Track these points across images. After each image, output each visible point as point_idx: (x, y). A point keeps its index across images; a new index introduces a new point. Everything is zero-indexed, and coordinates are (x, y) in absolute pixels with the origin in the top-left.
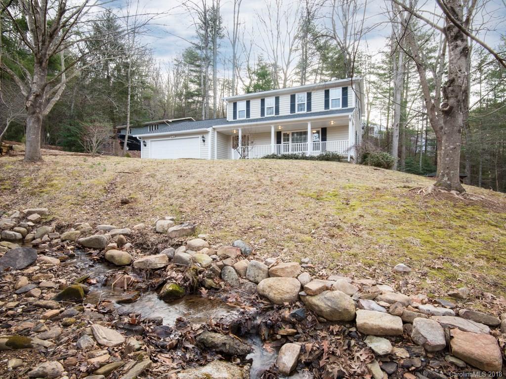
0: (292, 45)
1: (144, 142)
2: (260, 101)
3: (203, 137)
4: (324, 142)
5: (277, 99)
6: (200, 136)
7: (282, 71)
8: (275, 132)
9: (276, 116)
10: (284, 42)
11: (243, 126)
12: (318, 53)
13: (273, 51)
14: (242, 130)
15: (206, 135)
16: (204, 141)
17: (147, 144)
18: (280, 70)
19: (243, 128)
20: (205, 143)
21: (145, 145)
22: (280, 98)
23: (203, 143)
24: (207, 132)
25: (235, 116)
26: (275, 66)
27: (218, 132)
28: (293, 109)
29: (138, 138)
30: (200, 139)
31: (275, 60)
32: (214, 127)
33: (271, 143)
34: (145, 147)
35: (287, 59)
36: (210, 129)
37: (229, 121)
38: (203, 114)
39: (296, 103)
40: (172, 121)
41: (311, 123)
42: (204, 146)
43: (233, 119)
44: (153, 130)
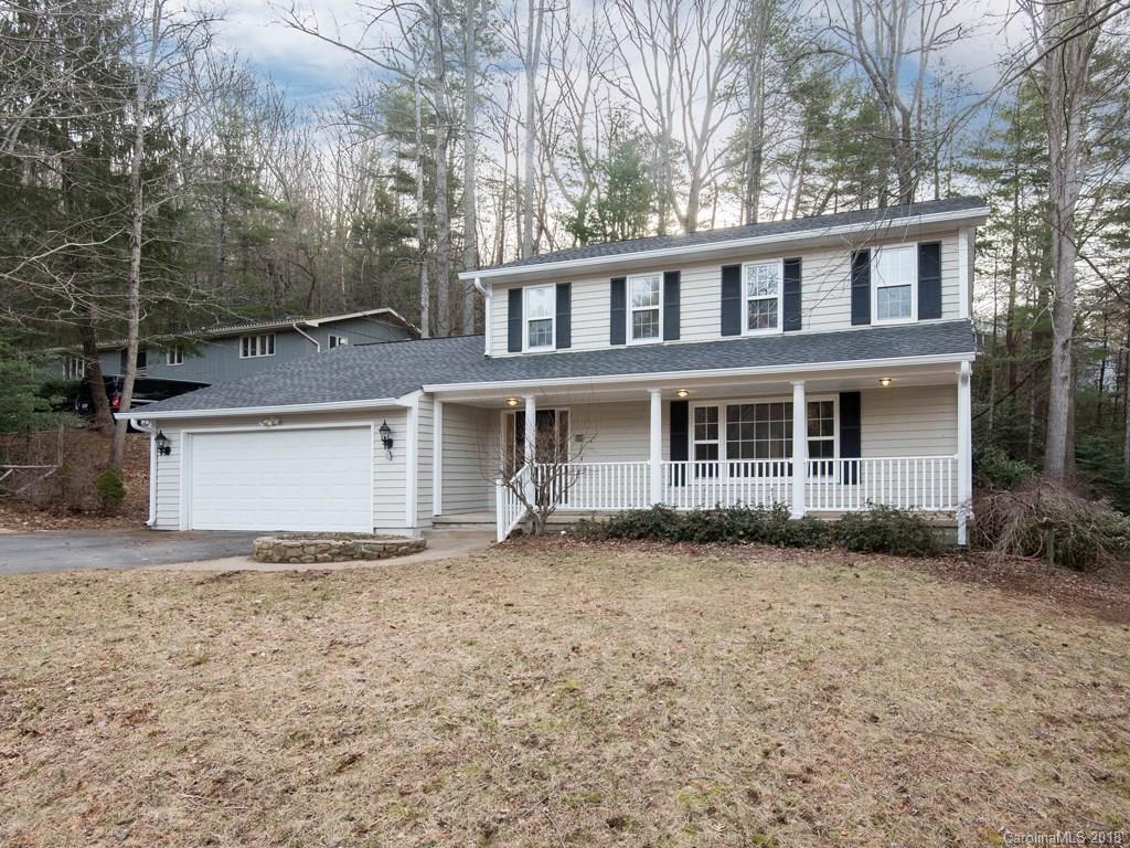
0: (717, 80)
1: (160, 437)
2: (609, 286)
3: (385, 429)
4: (850, 460)
5: (672, 281)
6: (375, 425)
7: (684, 157)
8: (663, 403)
9: (667, 343)
10: (691, 71)
11: (541, 388)
12: (796, 106)
13: (658, 97)
14: (538, 401)
15: (401, 421)
16: (388, 443)
17: (173, 446)
18: (679, 154)
19: (541, 394)
20: (394, 452)
21: (167, 451)
22: (682, 279)
23: (385, 452)
24: (402, 411)
25: (514, 342)
26: (663, 139)
27: (445, 405)
28: (730, 321)
29: (134, 424)
30: (373, 436)
31: (663, 126)
32: (428, 388)
33: (647, 456)
34: (163, 458)
35: (702, 119)
36: (412, 400)
37: (496, 355)
38: (425, 302)
39: (745, 298)
40: (320, 324)
41: (805, 385)
42: (388, 462)
43: (510, 350)
44: (254, 353)
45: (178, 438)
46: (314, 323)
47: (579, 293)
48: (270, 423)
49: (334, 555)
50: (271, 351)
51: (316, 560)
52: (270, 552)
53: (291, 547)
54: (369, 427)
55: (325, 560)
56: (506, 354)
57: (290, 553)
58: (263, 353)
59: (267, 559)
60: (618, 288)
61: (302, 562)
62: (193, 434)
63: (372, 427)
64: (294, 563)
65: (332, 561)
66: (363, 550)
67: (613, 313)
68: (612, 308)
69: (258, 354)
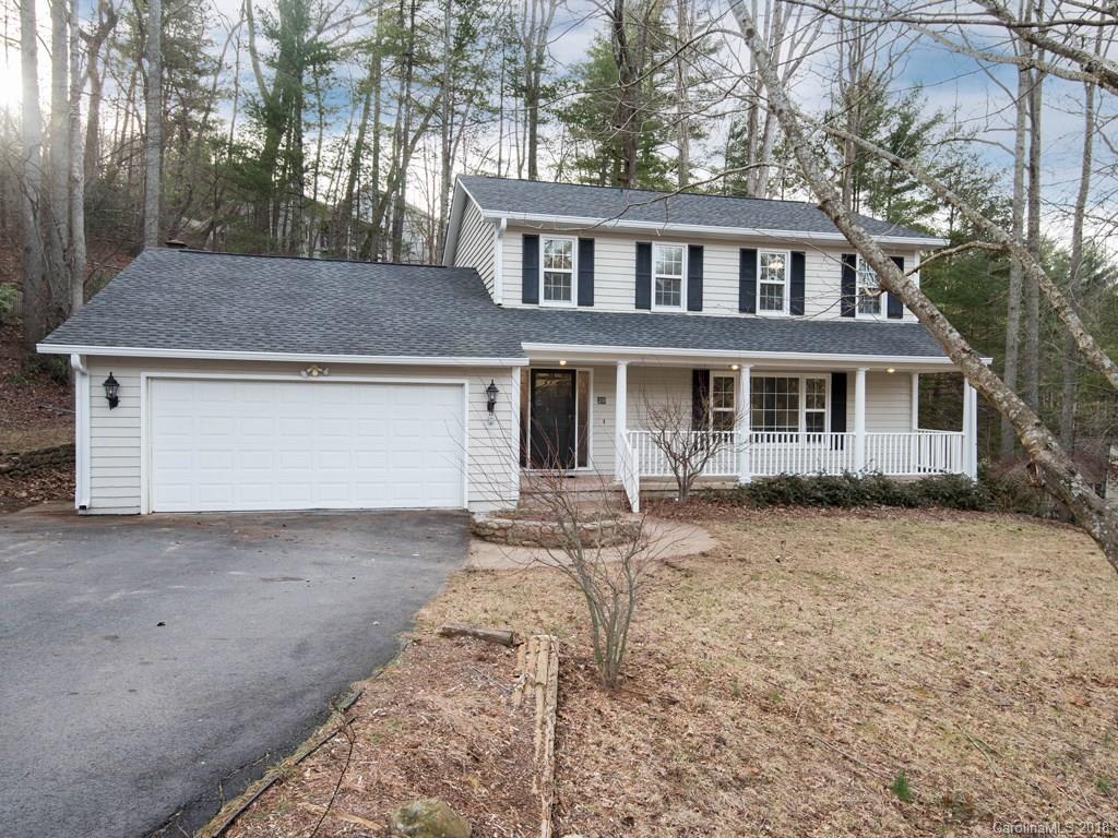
1: (111, 382)
2: (634, 249)
4: (839, 434)
5: (696, 254)
9: (690, 313)
15: (504, 381)
16: (491, 406)
17: (122, 393)
20: (499, 415)
21: (114, 402)
22: (706, 254)
23: (486, 415)
25: (529, 293)
37: (507, 304)
39: (759, 282)
43: (524, 301)
45: (135, 386)
47: (602, 250)
48: (314, 373)
54: (462, 385)
56: (519, 305)
60: (644, 252)
62: (152, 378)
63: (468, 386)
67: (638, 277)
68: (637, 271)
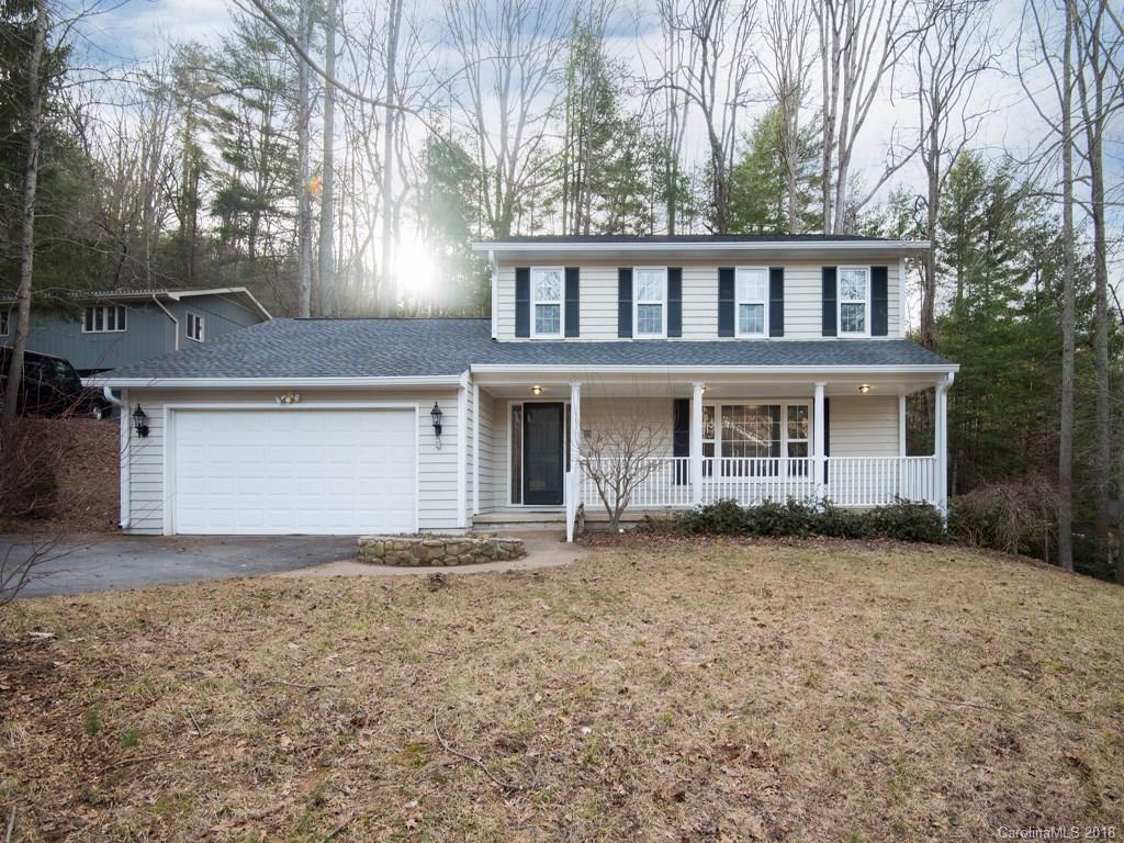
1: (136, 413)
2: (617, 275)
3: (436, 413)
6: (422, 409)
9: (671, 340)
15: (450, 403)
16: (438, 428)
17: (152, 424)
20: (443, 439)
21: (144, 431)
22: (684, 276)
23: (433, 439)
24: (452, 392)
25: (522, 325)
29: (107, 393)
32: (476, 368)
34: (137, 441)
36: (462, 379)
37: (502, 339)
40: (181, 298)
41: (825, 387)
42: (437, 451)
43: (517, 335)
44: (100, 326)
45: (160, 416)
46: (175, 296)
47: (587, 279)
48: (288, 400)
49: (476, 555)
50: (121, 326)
51: (460, 563)
52: (407, 553)
53: (433, 547)
54: (413, 410)
55: (468, 562)
56: (513, 339)
57: (431, 553)
58: (111, 326)
59: (402, 562)
61: (445, 565)
62: (176, 410)
63: (417, 410)
64: (437, 565)
65: (474, 563)
66: (499, 549)
67: (621, 304)
68: (620, 299)
69: (105, 328)
